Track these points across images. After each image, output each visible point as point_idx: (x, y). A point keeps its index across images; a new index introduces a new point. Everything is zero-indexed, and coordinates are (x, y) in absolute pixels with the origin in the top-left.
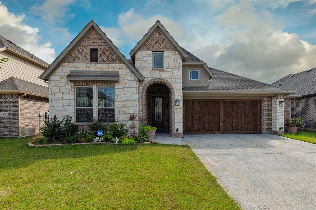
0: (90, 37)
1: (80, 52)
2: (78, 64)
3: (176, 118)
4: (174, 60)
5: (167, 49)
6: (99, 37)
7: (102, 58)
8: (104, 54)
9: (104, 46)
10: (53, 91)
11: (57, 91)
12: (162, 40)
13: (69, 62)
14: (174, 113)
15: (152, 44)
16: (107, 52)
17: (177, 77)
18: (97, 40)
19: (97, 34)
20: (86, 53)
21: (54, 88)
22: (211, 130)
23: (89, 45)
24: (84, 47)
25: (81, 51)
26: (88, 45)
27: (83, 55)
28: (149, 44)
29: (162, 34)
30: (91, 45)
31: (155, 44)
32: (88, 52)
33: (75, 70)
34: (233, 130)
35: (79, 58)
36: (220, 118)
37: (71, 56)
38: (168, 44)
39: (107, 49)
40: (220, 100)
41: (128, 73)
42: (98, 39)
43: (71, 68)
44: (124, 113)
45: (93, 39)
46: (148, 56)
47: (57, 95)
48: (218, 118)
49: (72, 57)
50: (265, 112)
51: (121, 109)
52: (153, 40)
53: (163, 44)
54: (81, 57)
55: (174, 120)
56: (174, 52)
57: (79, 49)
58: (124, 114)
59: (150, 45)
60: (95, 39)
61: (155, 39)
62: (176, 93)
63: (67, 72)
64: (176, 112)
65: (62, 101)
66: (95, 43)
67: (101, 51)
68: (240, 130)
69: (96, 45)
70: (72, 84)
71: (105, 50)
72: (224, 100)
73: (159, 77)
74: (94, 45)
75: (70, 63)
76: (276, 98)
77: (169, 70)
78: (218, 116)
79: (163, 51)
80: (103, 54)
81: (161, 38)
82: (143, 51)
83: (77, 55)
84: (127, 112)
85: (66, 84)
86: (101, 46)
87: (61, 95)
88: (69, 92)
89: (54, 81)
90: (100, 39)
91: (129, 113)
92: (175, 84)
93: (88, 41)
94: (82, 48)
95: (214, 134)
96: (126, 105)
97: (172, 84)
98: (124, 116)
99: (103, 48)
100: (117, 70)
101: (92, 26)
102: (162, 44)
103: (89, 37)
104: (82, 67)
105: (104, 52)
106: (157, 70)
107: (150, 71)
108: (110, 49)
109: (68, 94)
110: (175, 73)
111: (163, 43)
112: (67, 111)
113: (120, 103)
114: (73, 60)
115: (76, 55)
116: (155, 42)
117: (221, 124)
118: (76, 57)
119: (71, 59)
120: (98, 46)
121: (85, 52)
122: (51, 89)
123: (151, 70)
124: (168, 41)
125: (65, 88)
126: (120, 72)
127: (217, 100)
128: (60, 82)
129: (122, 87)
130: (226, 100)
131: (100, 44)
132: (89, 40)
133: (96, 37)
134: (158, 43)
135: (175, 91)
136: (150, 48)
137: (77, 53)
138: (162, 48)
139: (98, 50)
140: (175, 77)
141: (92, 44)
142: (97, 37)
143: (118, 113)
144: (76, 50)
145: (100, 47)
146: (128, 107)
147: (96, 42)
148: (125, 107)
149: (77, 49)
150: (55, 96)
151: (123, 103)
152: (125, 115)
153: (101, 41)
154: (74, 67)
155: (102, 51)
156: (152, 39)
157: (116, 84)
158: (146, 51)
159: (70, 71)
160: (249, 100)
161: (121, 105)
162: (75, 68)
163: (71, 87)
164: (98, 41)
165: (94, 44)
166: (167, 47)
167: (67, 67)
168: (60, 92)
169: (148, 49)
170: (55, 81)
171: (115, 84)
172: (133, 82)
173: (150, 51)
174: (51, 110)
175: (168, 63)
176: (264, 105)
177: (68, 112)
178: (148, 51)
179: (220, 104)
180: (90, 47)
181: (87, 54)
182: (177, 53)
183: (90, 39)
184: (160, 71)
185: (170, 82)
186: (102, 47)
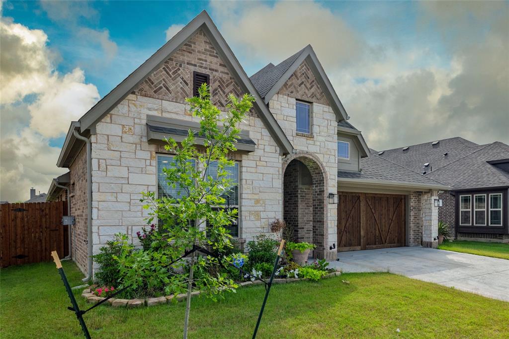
0: (193, 45)
1: (171, 77)
2: (165, 104)
3: (329, 225)
4: (327, 121)
5: (317, 99)
6: (211, 51)
7: (217, 97)
8: (222, 90)
9: (222, 72)
10: (104, 161)
11: (114, 162)
12: (310, 82)
13: (146, 96)
14: (327, 216)
15: (296, 86)
16: (227, 86)
17: (331, 152)
18: (208, 56)
19: (207, 42)
20: (185, 81)
21: (107, 154)
22: (350, 245)
23: (192, 64)
24: (181, 66)
25: (174, 73)
26: (188, 64)
27: (177, 83)
28: (291, 85)
29: (310, 70)
30: (195, 65)
31: (300, 85)
32: (189, 78)
33: (160, 115)
34: (375, 242)
35: (167, 89)
36: (361, 224)
37: (150, 80)
38: (318, 91)
39: (227, 81)
40: (361, 193)
41: (265, 138)
42: (210, 55)
43: (149, 109)
44: (259, 218)
45: (199, 52)
46: (288, 108)
47: (113, 172)
48: (359, 224)
49: (153, 83)
50: (412, 213)
51: (252, 209)
52: (298, 79)
53: (313, 90)
54: (172, 88)
55: (327, 230)
56: (328, 107)
57: (168, 67)
58: (257, 220)
59: (293, 86)
60: (204, 53)
61: (301, 76)
62: (329, 180)
63: (140, 119)
64: (329, 215)
65: (126, 188)
66: (204, 62)
67: (215, 81)
68: (384, 242)
69: (206, 68)
70: (153, 148)
71: (223, 82)
72: (366, 194)
73: (305, 149)
74: (201, 67)
75: (145, 98)
76: (430, 194)
77: (320, 138)
78: (359, 220)
79: (311, 101)
80: (219, 90)
81: (309, 78)
82: (281, 96)
83: (163, 82)
84: (263, 215)
85: (138, 146)
86: (216, 71)
87: (124, 172)
88: (145, 166)
89: (106, 137)
90: (214, 56)
91: (266, 217)
92: (329, 164)
93: (189, 55)
94: (175, 68)
95: (354, 251)
96: (261, 202)
97: (324, 164)
98: (258, 224)
99: (220, 76)
100: (246, 128)
101: (204, 24)
102: (310, 88)
103: (190, 46)
104: (174, 110)
105: (222, 85)
106: (304, 136)
107: (292, 136)
108: (232, 82)
109: (143, 171)
110: (328, 145)
111: (312, 87)
112: (139, 214)
113: (250, 197)
114: (155, 92)
115: (161, 81)
116: (299, 82)
117: (362, 233)
118: (161, 85)
119: (151, 87)
120: (210, 69)
121: (182, 79)
122: (99, 157)
123: (294, 134)
124: (319, 86)
125: (133, 156)
126: (250, 132)
127: (357, 193)
128: (122, 142)
129: (253, 164)
130: (368, 194)
131: (214, 67)
132: (190, 52)
133: (206, 50)
134: (305, 85)
135: (329, 178)
136: (292, 92)
137: (164, 77)
138: (310, 97)
139: (211, 78)
140: (329, 153)
141: (198, 63)
142: (208, 51)
143: (248, 218)
144: (161, 69)
145: (214, 73)
146: (264, 205)
147: (206, 61)
148: (259, 205)
149: (164, 66)
150: (108, 175)
151: (256, 197)
152: (259, 222)
153: (215, 60)
154: (156, 108)
155: (217, 84)
156: (296, 76)
157: (244, 157)
158: (286, 97)
159: (148, 116)
160: (394, 195)
161: (253, 201)
162: (160, 112)
163: (149, 154)
164: (209, 59)
165: (201, 63)
166: (318, 96)
167: (141, 106)
168: (122, 164)
169: (289, 94)
170: (108, 136)
171: (241, 157)
172: (274, 155)
173: (293, 97)
174: (98, 210)
175: (319, 126)
176: (412, 204)
177: (142, 214)
178: (289, 98)
179: (361, 200)
180: (192, 68)
181: (187, 84)
182: (331, 109)
183: (193, 50)
184: (308, 138)
185: (321, 160)
186: (217, 74)
